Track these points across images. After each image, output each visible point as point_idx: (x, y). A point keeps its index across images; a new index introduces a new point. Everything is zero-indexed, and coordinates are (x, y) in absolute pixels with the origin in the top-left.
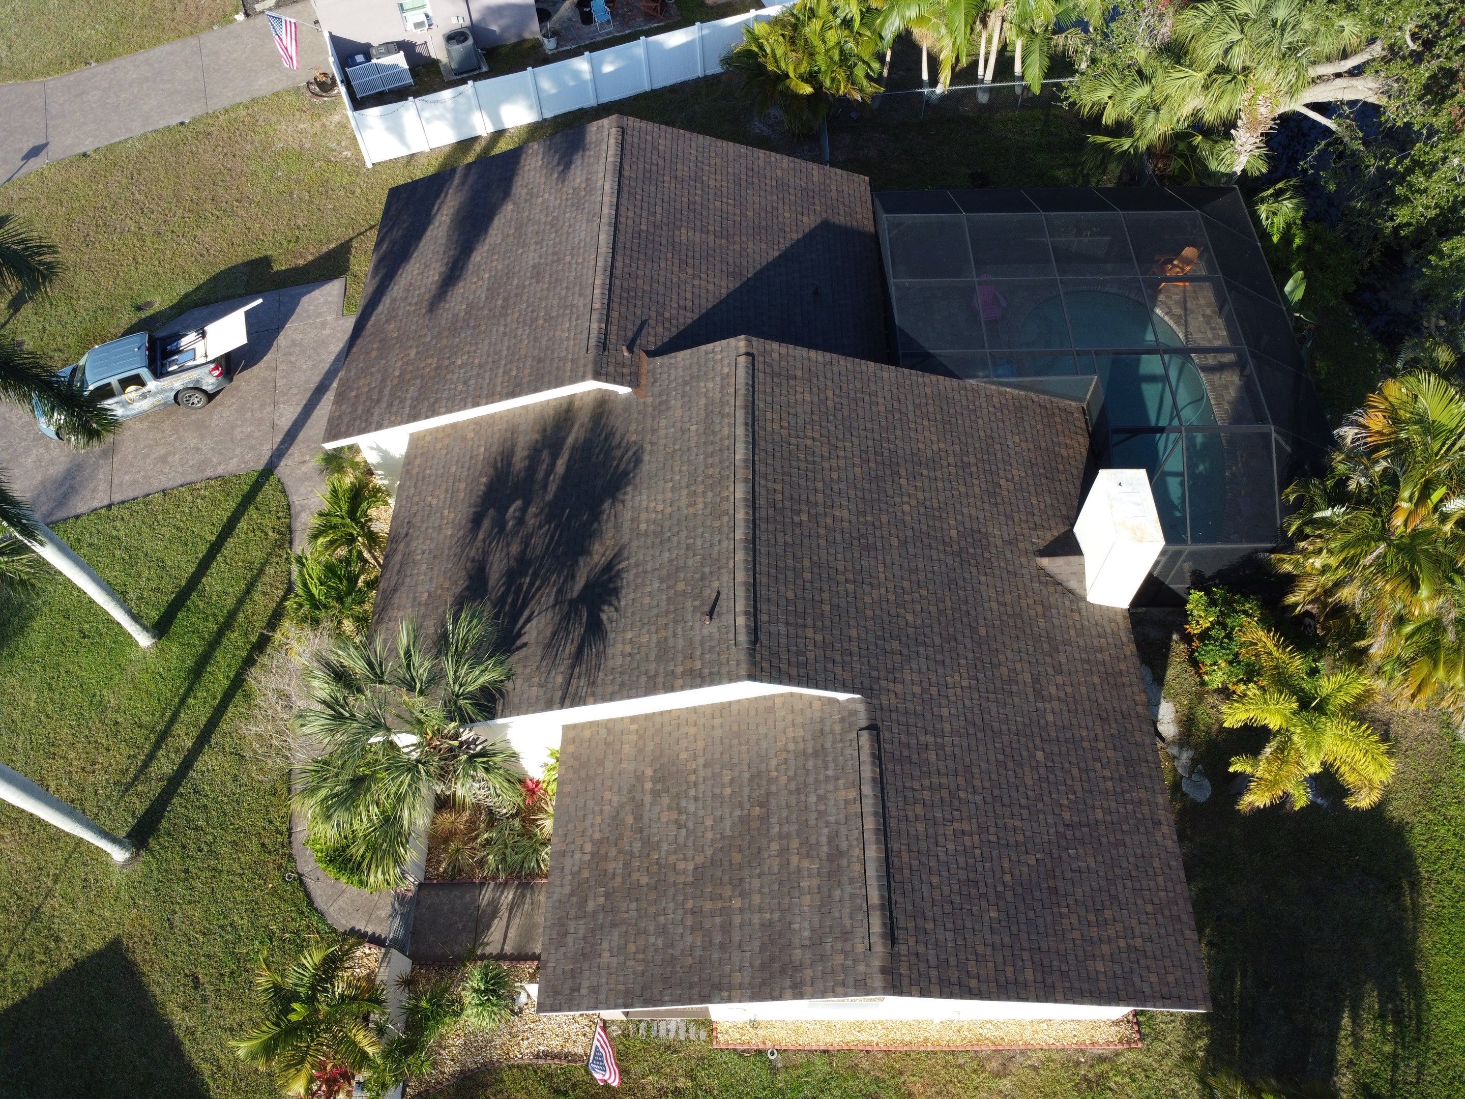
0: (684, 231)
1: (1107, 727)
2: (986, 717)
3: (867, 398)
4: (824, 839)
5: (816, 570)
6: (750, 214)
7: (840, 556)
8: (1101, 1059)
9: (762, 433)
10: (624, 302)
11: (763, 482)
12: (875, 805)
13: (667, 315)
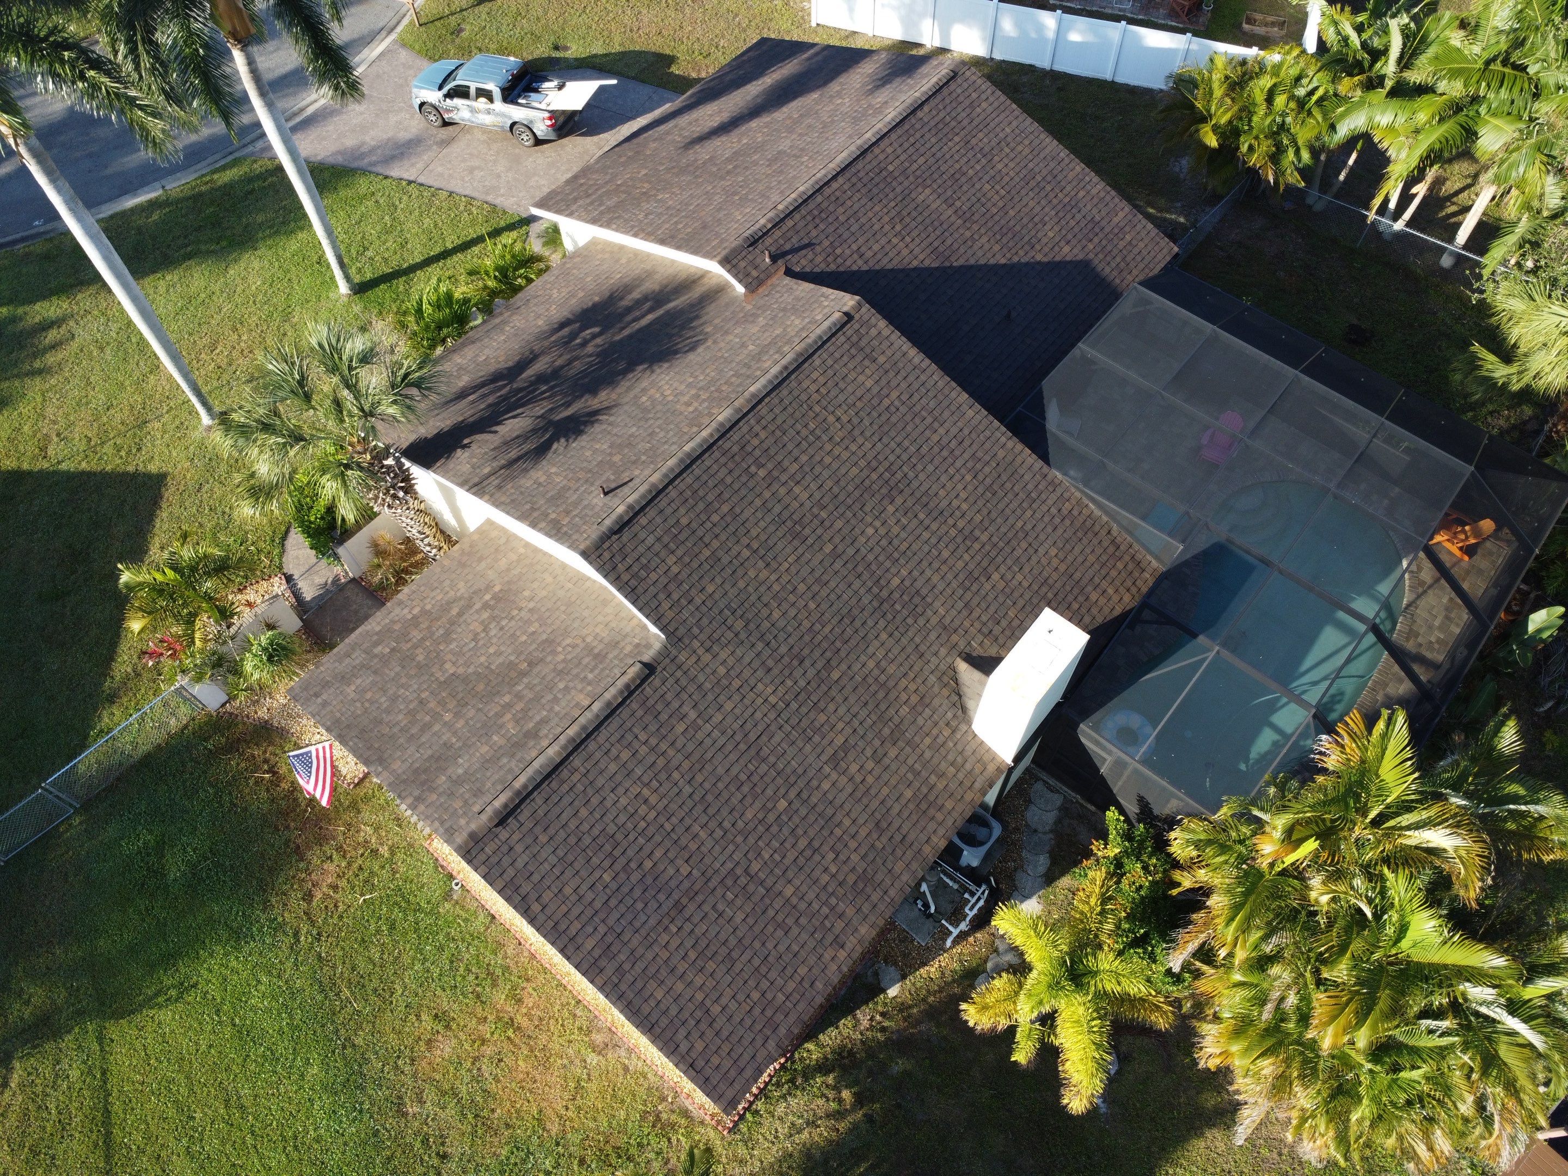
0: (928, 191)
1: (875, 836)
2: (764, 738)
3: (929, 420)
4: (538, 718)
5: (729, 519)
6: (1012, 213)
7: (762, 524)
8: (685, 1113)
9: (794, 384)
10: (809, 218)
11: (752, 422)
12: (590, 721)
13: (838, 251)
